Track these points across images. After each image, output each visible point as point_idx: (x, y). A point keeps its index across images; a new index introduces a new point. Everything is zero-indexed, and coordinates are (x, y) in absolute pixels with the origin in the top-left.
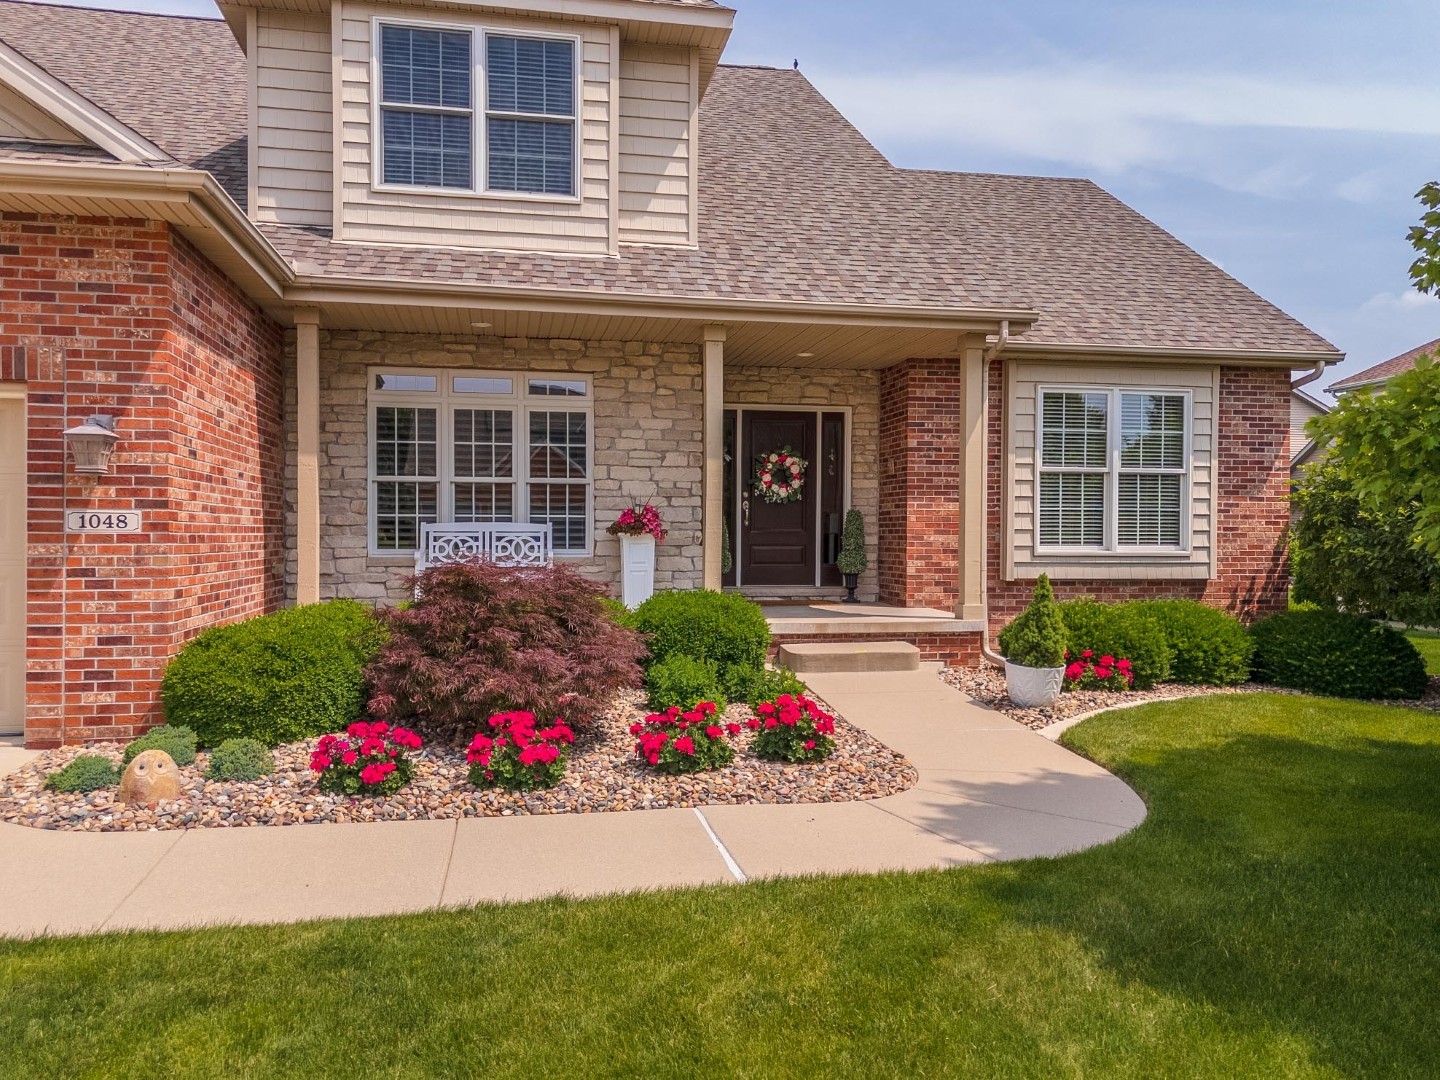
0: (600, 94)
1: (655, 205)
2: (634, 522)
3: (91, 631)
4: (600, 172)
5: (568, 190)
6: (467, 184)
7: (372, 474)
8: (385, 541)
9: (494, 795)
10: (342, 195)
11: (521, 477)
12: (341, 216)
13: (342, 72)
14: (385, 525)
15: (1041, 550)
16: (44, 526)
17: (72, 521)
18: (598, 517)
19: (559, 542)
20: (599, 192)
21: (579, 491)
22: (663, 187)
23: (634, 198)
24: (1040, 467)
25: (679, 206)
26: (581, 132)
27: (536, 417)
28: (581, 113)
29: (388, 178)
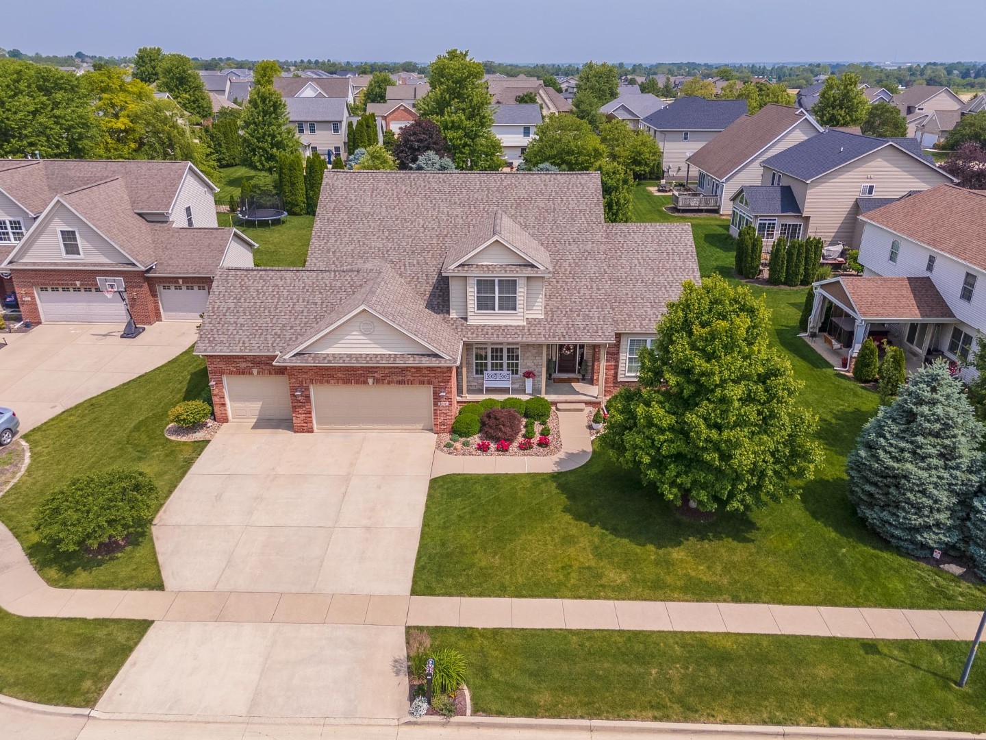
0: (522, 290)
1: (535, 308)
2: (528, 375)
3: (442, 419)
4: (522, 306)
5: (515, 309)
6: (494, 309)
7: (474, 361)
8: (477, 373)
9: (500, 453)
10: (469, 314)
11: (505, 361)
12: (469, 318)
13: (469, 289)
14: (477, 370)
15: (627, 374)
16: (435, 404)
17: (439, 404)
18: (521, 371)
19: (513, 373)
20: (522, 310)
21: (517, 364)
22: (537, 304)
23: (529, 307)
24: (628, 356)
25: (540, 308)
26: (518, 298)
27: (508, 349)
28: (518, 294)
29: (478, 309)
